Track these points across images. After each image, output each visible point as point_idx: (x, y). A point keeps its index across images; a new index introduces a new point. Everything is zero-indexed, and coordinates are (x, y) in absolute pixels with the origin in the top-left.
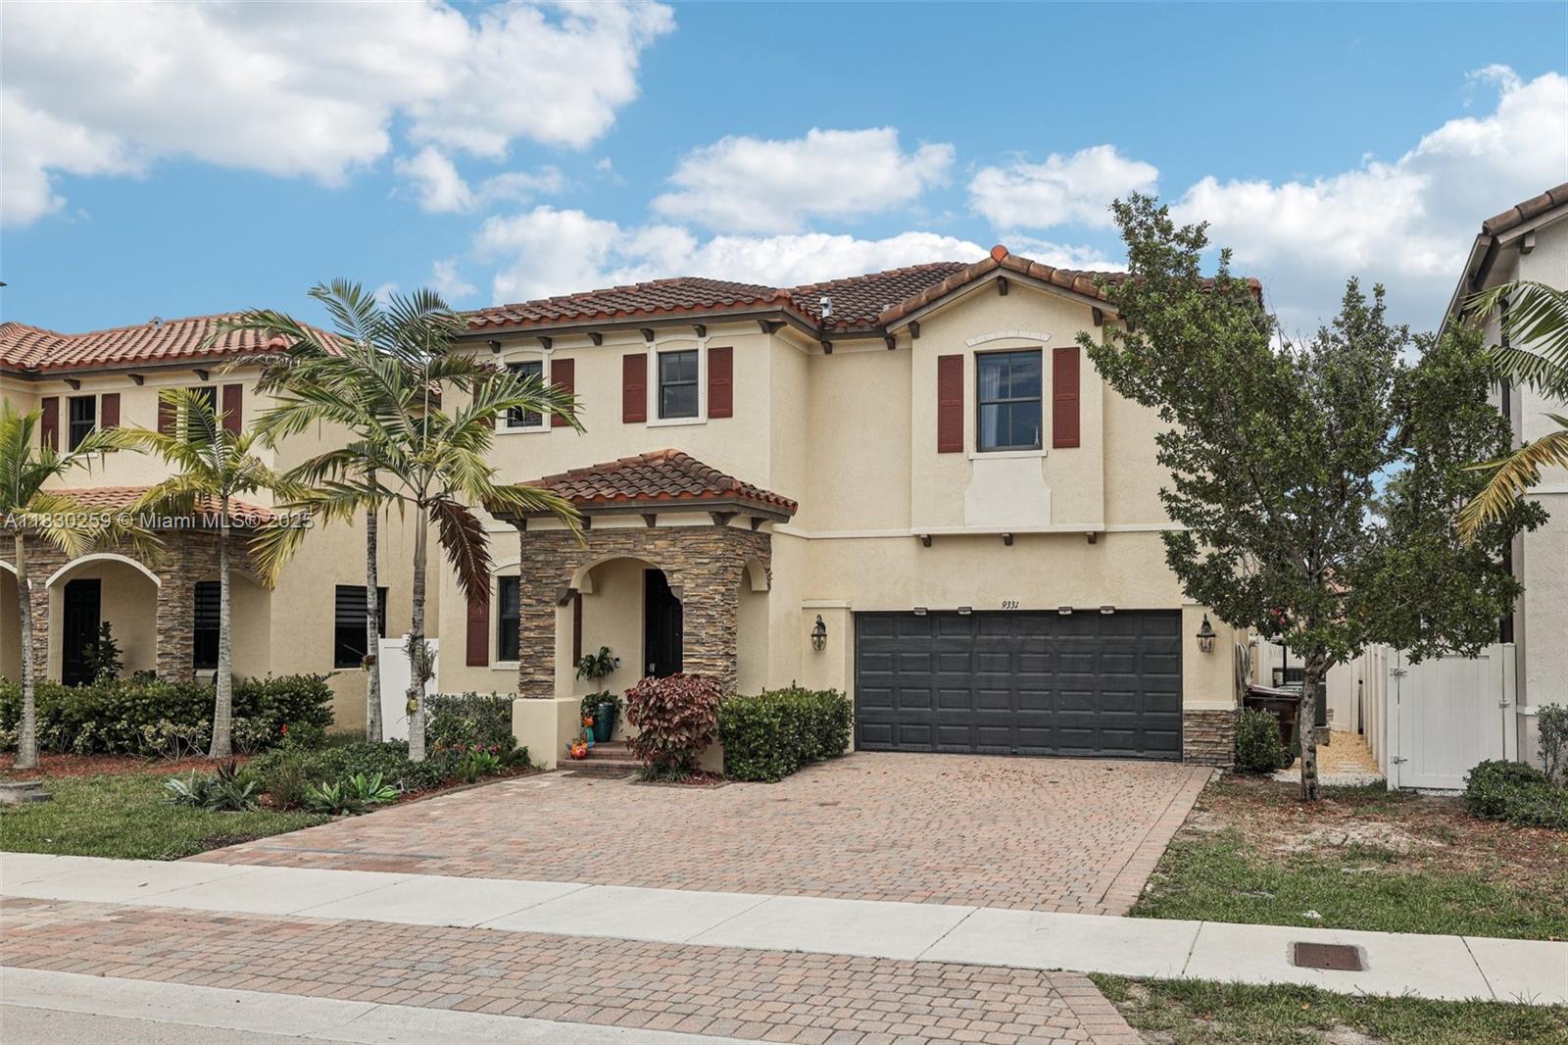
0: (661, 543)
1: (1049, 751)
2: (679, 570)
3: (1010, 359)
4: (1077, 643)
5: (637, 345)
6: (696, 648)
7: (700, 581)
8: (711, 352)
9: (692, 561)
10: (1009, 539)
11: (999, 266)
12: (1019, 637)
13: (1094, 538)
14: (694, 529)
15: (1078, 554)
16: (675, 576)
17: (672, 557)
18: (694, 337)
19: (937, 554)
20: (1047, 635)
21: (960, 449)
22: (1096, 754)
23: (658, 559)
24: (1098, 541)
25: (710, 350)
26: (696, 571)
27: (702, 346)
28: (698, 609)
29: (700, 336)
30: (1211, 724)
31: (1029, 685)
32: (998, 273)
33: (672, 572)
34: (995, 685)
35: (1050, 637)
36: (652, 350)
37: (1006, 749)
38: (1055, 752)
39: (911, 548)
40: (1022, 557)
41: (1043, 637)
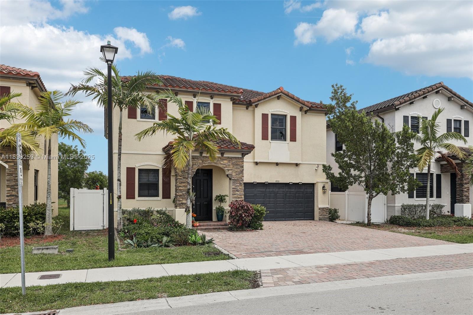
0: (225, 162)
1: (284, 219)
2: (231, 170)
3: (278, 116)
4: (290, 191)
5: (190, 98)
6: (237, 192)
7: (237, 173)
8: (214, 104)
9: (235, 167)
10: (277, 164)
11: (281, 92)
12: (277, 190)
13: (297, 165)
14: (236, 158)
15: (293, 168)
16: (230, 171)
17: (229, 166)
18: (209, 99)
19: (259, 167)
20: (283, 189)
21: (268, 140)
22: (295, 219)
23: (225, 166)
24: (298, 166)
25: (214, 103)
26: (236, 170)
27: (212, 102)
28: (237, 181)
29: (211, 99)
30: (324, 211)
31: (279, 202)
32: (281, 94)
33: (229, 170)
34: (271, 203)
35: (284, 190)
36: (195, 101)
37: (274, 219)
38: (285, 219)
39: (252, 165)
40: (280, 169)
41: (282, 190)
